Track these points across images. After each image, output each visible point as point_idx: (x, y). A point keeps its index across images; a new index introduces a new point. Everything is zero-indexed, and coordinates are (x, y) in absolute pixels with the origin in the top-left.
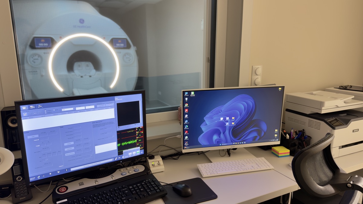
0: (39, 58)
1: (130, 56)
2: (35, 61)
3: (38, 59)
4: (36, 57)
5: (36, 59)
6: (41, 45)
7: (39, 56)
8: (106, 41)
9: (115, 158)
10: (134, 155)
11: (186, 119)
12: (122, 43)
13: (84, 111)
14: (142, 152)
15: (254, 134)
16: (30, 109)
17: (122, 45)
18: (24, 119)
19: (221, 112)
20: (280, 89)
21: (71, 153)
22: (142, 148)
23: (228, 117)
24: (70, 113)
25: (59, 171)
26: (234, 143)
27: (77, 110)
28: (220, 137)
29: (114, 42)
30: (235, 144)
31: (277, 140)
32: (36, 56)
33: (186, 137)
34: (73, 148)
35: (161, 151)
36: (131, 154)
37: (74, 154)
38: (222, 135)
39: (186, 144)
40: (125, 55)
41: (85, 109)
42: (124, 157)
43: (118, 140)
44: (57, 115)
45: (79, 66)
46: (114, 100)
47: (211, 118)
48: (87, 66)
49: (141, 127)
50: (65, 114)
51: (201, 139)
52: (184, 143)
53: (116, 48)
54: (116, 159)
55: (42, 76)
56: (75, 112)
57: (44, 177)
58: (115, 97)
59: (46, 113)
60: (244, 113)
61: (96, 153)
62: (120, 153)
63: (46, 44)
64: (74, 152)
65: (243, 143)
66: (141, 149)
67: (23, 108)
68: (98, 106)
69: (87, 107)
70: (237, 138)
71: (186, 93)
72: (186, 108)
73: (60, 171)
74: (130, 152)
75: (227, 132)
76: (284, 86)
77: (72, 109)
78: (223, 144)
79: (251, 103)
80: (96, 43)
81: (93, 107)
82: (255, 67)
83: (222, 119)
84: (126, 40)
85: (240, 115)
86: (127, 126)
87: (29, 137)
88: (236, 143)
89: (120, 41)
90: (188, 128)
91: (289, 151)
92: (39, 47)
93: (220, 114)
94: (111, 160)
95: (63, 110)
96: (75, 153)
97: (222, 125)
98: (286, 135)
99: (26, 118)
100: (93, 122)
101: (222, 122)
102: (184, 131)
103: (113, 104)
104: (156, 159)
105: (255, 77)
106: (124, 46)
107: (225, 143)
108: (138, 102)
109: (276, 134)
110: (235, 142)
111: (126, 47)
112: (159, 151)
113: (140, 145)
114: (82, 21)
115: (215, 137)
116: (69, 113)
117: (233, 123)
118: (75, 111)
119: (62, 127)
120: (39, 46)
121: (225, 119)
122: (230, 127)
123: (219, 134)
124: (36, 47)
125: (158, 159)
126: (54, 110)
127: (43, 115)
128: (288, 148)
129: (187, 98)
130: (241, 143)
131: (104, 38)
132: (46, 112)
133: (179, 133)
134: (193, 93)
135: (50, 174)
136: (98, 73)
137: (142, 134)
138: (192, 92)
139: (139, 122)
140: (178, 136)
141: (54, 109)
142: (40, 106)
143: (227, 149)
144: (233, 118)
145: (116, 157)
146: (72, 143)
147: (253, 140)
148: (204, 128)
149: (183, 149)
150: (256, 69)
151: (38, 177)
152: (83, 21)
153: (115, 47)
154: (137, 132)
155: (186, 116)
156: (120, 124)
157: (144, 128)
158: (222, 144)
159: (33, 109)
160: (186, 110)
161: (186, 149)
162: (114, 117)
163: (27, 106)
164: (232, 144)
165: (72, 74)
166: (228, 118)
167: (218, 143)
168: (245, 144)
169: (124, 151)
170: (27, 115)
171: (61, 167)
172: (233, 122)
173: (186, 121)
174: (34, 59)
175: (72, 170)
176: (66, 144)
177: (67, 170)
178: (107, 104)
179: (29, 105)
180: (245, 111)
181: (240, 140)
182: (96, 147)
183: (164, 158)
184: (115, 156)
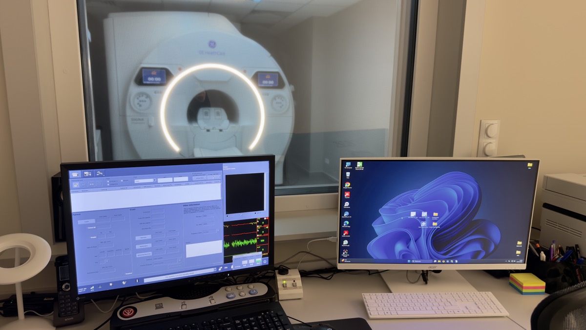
0: (148, 100)
1: (283, 101)
2: (141, 103)
3: (145, 101)
4: (143, 98)
5: (143, 101)
6: (150, 79)
7: (148, 96)
8: (248, 76)
9: (218, 267)
10: (252, 266)
11: (347, 210)
12: (270, 79)
13: (171, 185)
14: (266, 262)
15: (477, 247)
16: (83, 176)
17: (272, 82)
18: (74, 192)
19: (411, 201)
20: (530, 165)
21: (146, 253)
22: (265, 254)
23: (425, 211)
24: (148, 187)
25: (124, 281)
26: (435, 261)
27: (158, 182)
28: (408, 247)
29: (258, 77)
30: (437, 263)
31: (521, 261)
32: (142, 96)
33: (346, 242)
34: (149, 245)
35: (302, 262)
36: (247, 263)
37: (151, 255)
38: (412, 244)
39: (345, 254)
40: (274, 98)
41: (172, 181)
42: (233, 267)
43: (224, 237)
44: (126, 189)
45: (206, 114)
46: (221, 169)
47: (393, 210)
48: (218, 114)
49: (265, 219)
50: (139, 188)
51: (372, 247)
52: (340, 253)
53: (261, 87)
54: (220, 270)
55: (150, 127)
56: (156, 186)
57: (100, 289)
58: (224, 164)
59: (108, 185)
60: (456, 206)
61: (188, 256)
62: (228, 260)
63: (158, 79)
64: (151, 253)
65: (452, 261)
66: (263, 256)
67: (74, 174)
68: (194, 178)
69: (177, 179)
70: (442, 252)
71: (348, 164)
72: (347, 190)
73: (127, 281)
74: (244, 259)
75: (423, 239)
76: (539, 161)
77: (151, 180)
78: (413, 261)
79: (471, 187)
80: (233, 79)
81: (186, 179)
82: (486, 122)
83: (413, 214)
84: (277, 74)
85: (450, 210)
86: (241, 214)
87: (81, 222)
88: (439, 261)
89: (268, 77)
90: (349, 225)
91: (543, 284)
92: (148, 83)
93: (410, 205)
94: (211, 271)
95: (136, 181)
96: (153, 254)
97: (414, 225)
98: (539, 253)
99: (77, 190)
100: (185, 205)
101: (413, 219)
102: (342, 230)
103: (219, 176)
104: (290, 275)
105: (484, 141)
106: (274, 84)
107: (419, 259)
108: (262, 175)
109: (519, 249)
110: (438, 259)
111: (277, 85)
112: (298, 262)
113: (263, 250)
114: (212, 44)
115: (399, 247)
116: (145, 187)
117: (435, 224)
118: (156, 184)
119: (133, 209)
120: (147, 81)
121: (419, 215)
122: (428, 231)
123: (407, 242)
124: (144, 82)
125: (294, 275)
126: (122, 181)
127: (103, 187)
128: (542, 278)
129: (349, 173)
130: (450, 261)
131: (245, 72)
132: (108, 183)
133: (334, 234)
134: (360, 164)
135: (111, 284)
136: (233, 125)
137: (266, 230)
138: (358, 163)
139: (262, 209)
140: (330, 239)
141: (121, 179)
142: (99, 172)
143: (423, 271)
144: (435, 214)
145: (220, 266)
146: (149, 237)
147: (472, 258)
148: (377, 227)
149: (339, 263)
150: (487, 125)
151: (91, 288)
152: (215, 44)
153: (260, 85)
154: (258, 226)
155: (347, 204)
156: (230, 210)
157: (271, 220)
158: (411, 260)
159: (89, 177)
160: (347, 194)
161: (344, 262)
162: (219, 198)
163: (79, 171)
164: (431, 261)
165: (195, 125)
166: (424, 214)
167: (405, 258)
168: (457, 263)
169: (234, 257)
170: (79, 187)
171: (129, 275)
172: (435, 221)
173: (346, 214)
174: (140, 101)
175: (147, 281)
176: (138, 238)
177: (137, 281)
178: (209, 175)
179: (82, 171)
180: (459, 202)
181: (447, 256)
182: (187, 246)
183: (304, 274)
184: (218, 265)
